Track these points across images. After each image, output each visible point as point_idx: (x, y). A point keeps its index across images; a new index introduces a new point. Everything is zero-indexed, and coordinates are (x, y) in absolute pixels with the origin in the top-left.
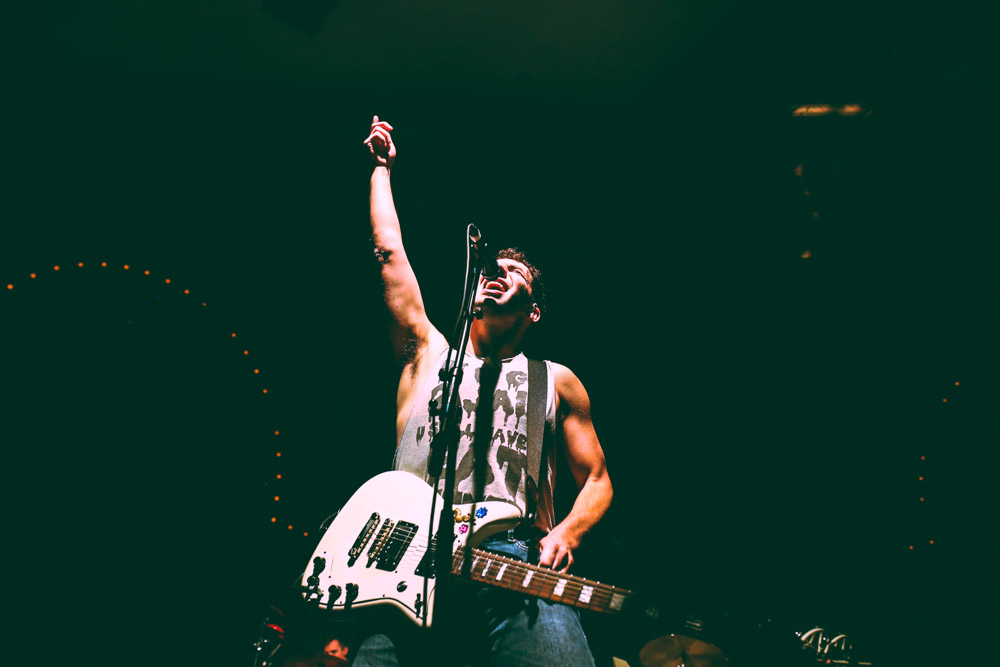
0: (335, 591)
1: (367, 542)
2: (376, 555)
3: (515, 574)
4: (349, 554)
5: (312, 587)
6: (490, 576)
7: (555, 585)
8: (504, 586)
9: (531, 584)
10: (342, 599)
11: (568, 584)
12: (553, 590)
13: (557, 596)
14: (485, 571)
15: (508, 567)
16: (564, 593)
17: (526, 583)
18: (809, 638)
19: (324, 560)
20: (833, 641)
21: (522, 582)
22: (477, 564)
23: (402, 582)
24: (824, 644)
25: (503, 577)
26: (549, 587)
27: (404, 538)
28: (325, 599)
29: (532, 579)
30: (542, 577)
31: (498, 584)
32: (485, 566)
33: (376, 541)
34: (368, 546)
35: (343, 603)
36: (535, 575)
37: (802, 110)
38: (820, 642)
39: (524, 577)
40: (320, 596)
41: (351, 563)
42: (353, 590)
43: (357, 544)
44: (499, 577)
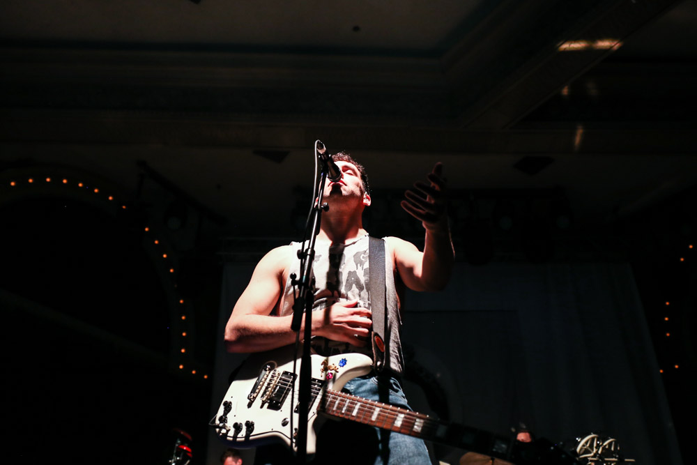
0: (237, 427)
1: (261, 389)
2: (267, 398)
3: (366, 411)
4: (248, 398)
5: (221, 425)
6: (348, 413)
7: (395, 419)
8: (358, 420)
9: (377, 418)
10: (243, 433)
11: (405, 417)
12: (394, 423)
13: (397, 427)
14: (345, 408)
15: (361, 406)
16: (402, 425)
17: (374, 418)
18: (586, 442)
19: (231, 403)
20: (605, 444)
21: (371, 417)
22: (339, 404)
23: (285, 419)
24: (598, 446)
25: (358, 413)
26: (390, 420)
27: (287, 385)
28: (231, 433)
29: (379, 415)
30: (386, 413)
31: (353, 419)
32: (344, 405)
33: (267, 388)
34: (262, 392)
35: (244, 436)
36: (381, 411)
37: (566, 46)
38: (595, 445)
39: (373, 413)
40: (228, 431)
41: (250, 405)
42: (250, 426)
43: (253, 391)
44: (354, 413)
